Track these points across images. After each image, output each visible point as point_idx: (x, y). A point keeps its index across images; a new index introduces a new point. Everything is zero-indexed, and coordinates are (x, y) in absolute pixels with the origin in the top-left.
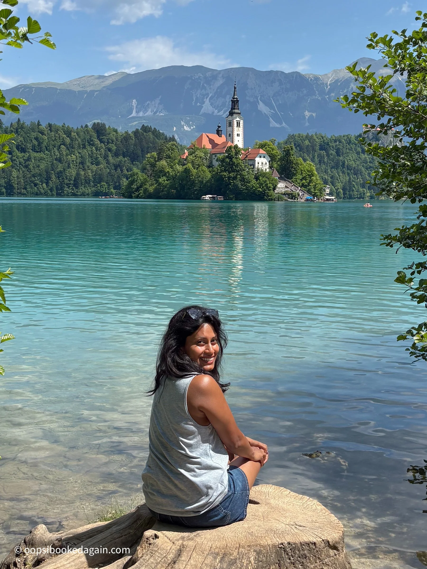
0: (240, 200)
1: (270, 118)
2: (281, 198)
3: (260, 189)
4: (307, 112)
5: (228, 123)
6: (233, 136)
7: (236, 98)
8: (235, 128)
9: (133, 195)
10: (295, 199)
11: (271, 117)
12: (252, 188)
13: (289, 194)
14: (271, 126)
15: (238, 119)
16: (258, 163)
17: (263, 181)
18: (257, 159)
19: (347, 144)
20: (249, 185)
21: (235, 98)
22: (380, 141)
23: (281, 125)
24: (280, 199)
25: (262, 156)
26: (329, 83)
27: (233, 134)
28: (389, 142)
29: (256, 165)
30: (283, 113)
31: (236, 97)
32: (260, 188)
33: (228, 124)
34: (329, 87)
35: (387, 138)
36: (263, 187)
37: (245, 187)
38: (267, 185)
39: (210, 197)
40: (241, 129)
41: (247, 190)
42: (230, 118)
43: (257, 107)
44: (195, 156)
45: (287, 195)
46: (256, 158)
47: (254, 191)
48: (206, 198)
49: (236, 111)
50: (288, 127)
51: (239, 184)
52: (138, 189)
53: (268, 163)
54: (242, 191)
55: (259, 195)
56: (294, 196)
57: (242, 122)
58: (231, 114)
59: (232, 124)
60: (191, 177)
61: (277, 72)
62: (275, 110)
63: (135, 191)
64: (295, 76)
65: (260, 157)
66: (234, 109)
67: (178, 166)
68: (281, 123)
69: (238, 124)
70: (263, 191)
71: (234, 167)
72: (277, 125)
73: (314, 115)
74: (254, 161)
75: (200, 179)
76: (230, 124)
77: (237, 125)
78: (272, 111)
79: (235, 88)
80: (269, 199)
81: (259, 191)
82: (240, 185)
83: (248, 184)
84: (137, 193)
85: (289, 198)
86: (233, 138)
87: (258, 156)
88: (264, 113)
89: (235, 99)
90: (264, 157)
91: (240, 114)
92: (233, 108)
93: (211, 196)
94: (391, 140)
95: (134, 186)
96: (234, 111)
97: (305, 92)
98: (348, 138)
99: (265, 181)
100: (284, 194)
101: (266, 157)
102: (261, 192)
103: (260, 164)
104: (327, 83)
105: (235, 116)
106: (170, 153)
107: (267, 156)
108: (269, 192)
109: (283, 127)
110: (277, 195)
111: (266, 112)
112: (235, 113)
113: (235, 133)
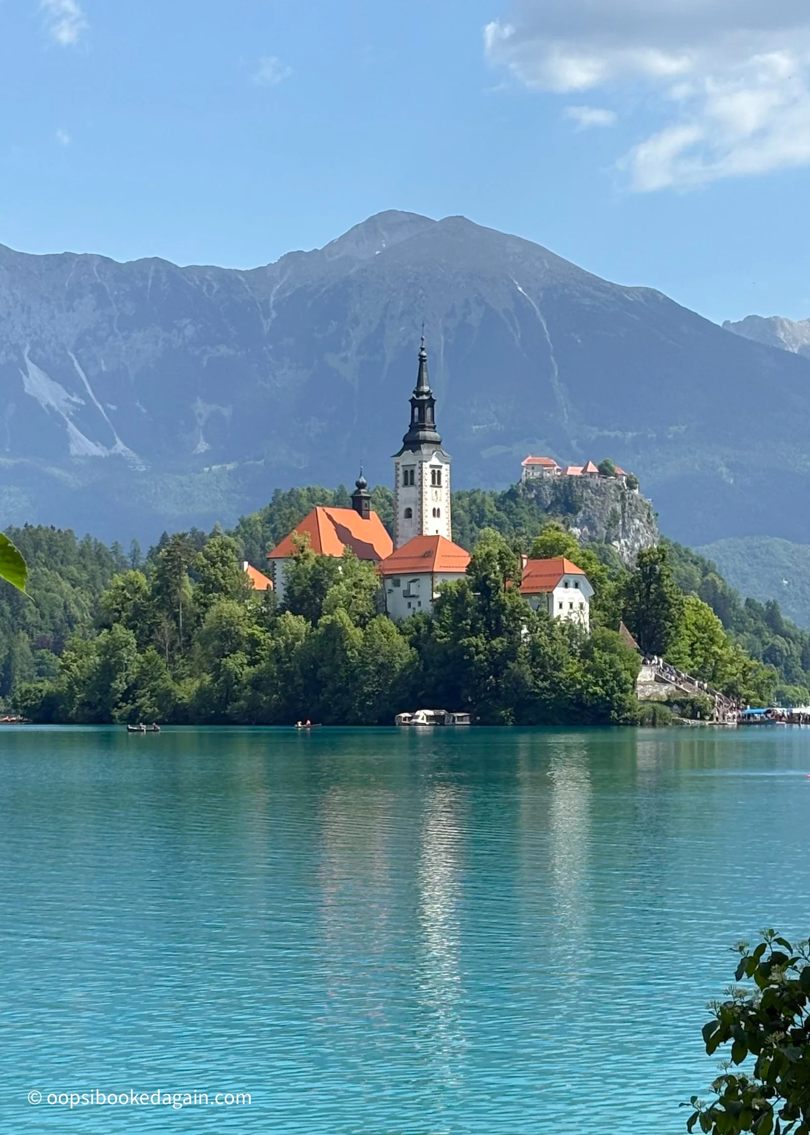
0: (531, 724)
1: (71, 425)
2: (663, 716)
3: (598, 689)
4: (200, 402)
5: (401, 472)
6: (421, 517)
7: (427, 393)
8: (428, 490)
9: (116, 713)
10: (702, 718)
11: (72, 420)
12: (571, 686)
13: (681, 704)
14: (74, 450)
15: (435, 461)
16: (561, 606)
17: (605, 663)
18: (560, 594)
19: (474, 524)
20: (563, 676)
21: (423, 393)
22: (580, 514)
23: (109, 448)
24: (658, 720)
25: (572, 584)
26: (272, 299)
27: (421, 511)
28: (608, 514)
29: (557, 611)
30: (113, 407)
31: (426, 388)
32: (596, 684)
33: (401, 478)
34: (274, 315)
35: (603, 503)
36: (605, 682)
37: (546, 684)
38: (616, 674)
39: (429, 718)
40: (444, 492)
41: (554, 691)
42: (409, 458)
43: (22, 382)
44: (355, 585)
45: (675, 707)
46: (554, 587)
47: (579, 694)
48: (419, 721)
49: (429, 434)
50: (134, 455)
51: (527, 672)
52: (129, 695)
53: (587, 606)
54: (537, 694)
55: (593, 706)
56: (700, 709)
57: (445, 471)
58: (412, 443)
59: (416, 477)
60: (349, 653)
61: (86, 259)
62: (84, 396)
63: (122, 700)
64: (151, 274)
65: (566, 585)
66: (423, 428)
67: (291, 617)
68: (109, 443)
69: (436, 479)
70: (607, 695)
71: (503, 618)
72: (97, 450)
73: (226, 412)
74: (550, 596)
75: (381, 659)
76: (410, 478)
77: (433, 482)
78: (75, 399)
79: (422, 359)
80: (626, 719)
81: (595, 693)
82: (529, 678)
83: (556, 673)
84: (129, 707)
85: (684, 716)
86: (421, 522)
87: (561, 583)
88: (48, 406)
89: (425, 397)
90: (576, 586)
91: (439, 443)
92: (417, 425)
93: (430, 713)
94: (614, 511)
95: (119, 685)
96: (421, 433)
97: (189, 331)
98: (474, 501)
99: (611, 664)
100: (668, 703)
101: (581, 585)
102: (601, 698)
103: (566, 606)
104: (267, 301)
105: (425, 450)
106: (220, 575)
107: (585, 583)
108: (623, 696)
109: (119, 457)
110: (648, 707)
111: (53, 403)
112: (425, 441)
113: (428, 506)
